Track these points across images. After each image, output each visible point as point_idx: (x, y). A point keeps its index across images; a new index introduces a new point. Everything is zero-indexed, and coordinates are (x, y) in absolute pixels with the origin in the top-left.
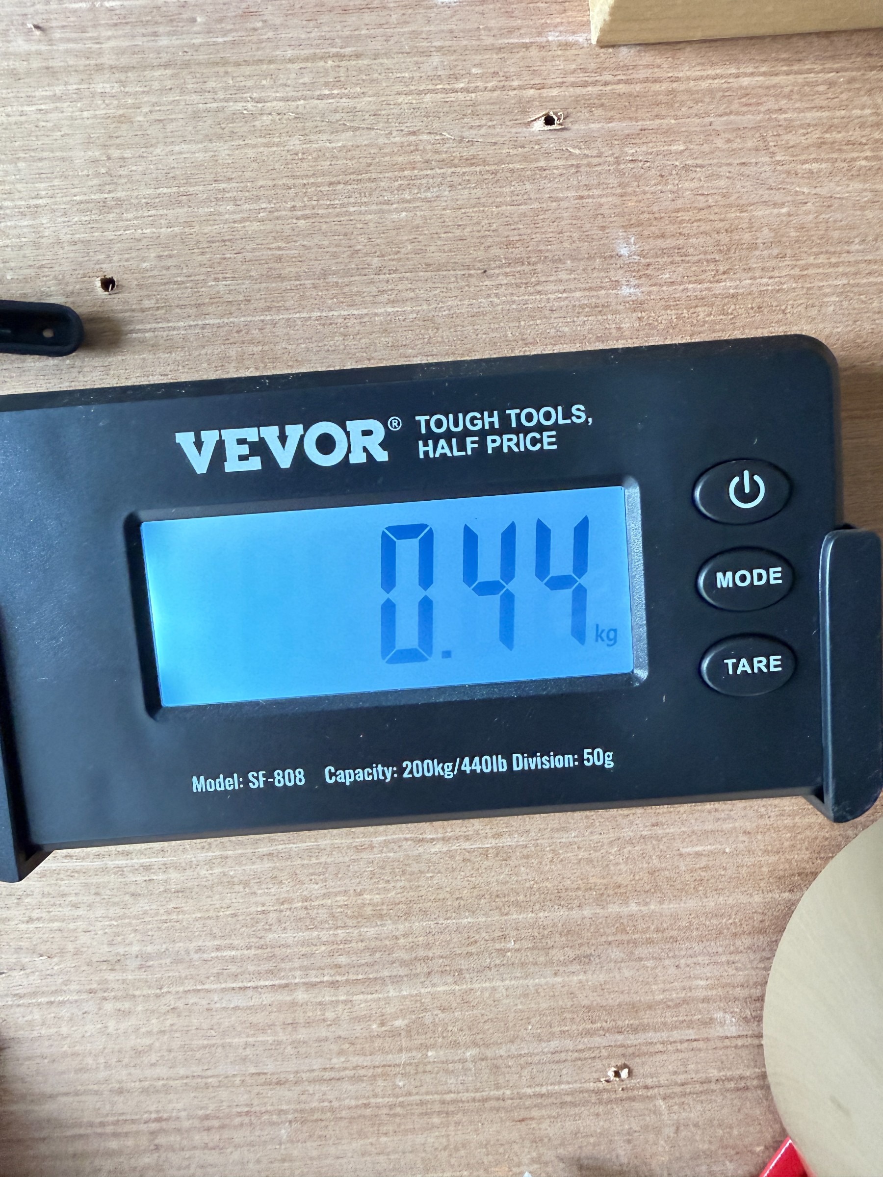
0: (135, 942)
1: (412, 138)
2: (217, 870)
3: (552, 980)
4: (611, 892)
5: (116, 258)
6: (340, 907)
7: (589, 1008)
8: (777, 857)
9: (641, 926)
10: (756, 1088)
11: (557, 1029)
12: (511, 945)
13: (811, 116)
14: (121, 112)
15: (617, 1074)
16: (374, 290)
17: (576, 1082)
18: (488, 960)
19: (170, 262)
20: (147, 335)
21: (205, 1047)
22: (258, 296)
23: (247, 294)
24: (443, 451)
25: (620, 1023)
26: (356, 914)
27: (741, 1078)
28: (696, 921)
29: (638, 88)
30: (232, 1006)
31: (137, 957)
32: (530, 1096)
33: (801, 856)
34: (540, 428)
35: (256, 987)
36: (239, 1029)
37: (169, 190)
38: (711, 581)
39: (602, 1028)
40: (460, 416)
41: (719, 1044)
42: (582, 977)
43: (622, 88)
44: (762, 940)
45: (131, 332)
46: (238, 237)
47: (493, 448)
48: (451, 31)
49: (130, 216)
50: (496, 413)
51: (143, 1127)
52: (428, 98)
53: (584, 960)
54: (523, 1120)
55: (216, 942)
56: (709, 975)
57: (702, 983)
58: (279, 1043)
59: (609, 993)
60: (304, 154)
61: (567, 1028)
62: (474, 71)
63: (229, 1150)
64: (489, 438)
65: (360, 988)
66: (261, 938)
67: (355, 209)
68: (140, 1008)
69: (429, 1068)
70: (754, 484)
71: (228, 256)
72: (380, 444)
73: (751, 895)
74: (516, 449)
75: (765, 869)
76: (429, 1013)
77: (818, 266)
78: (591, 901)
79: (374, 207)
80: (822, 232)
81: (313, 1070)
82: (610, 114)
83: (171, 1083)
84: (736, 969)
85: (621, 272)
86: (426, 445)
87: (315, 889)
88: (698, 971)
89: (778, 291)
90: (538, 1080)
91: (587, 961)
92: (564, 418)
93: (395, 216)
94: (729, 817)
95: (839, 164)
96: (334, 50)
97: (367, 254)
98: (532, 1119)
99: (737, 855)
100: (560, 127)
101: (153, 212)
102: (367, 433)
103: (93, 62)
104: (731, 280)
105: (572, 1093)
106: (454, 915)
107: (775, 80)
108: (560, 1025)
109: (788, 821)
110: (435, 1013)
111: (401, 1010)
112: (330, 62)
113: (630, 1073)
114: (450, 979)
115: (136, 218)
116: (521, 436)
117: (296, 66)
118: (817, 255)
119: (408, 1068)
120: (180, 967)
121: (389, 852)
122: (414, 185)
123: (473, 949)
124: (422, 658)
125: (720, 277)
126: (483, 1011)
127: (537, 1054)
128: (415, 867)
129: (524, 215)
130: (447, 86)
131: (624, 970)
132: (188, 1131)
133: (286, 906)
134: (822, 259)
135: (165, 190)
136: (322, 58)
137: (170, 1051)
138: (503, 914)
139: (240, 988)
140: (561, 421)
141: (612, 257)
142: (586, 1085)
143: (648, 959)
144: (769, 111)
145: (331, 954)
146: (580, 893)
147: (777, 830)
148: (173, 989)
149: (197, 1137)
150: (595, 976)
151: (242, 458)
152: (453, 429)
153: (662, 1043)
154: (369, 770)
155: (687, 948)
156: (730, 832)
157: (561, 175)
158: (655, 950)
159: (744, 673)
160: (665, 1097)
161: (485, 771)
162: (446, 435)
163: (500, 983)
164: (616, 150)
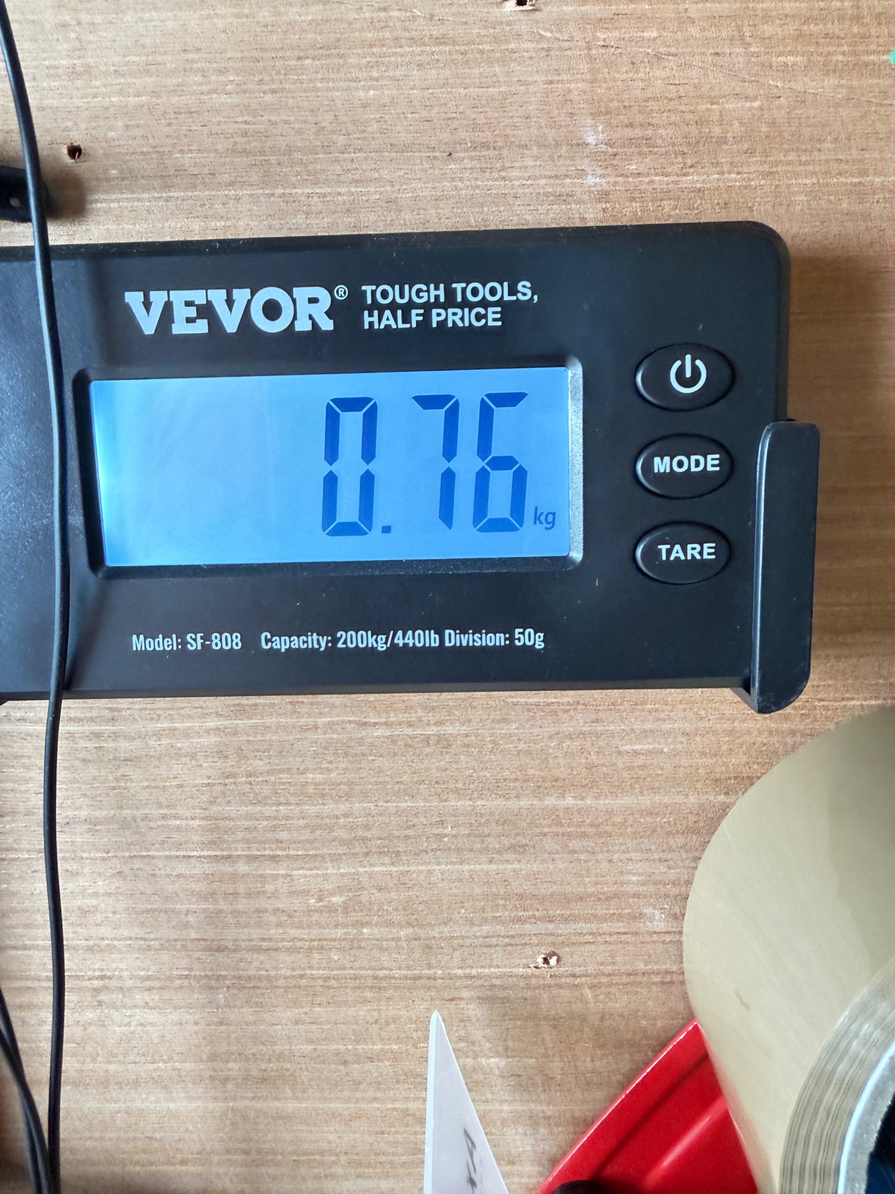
0: (84, 807)
1: (382, 14)
2: (164, 742)
3: (486, 867)
4: (548, 784)
5: (83, 125)
6: (283, 784)
7: (521, 896)
8: (714, 760)
9: (576, 819)
11: (490, 915)
12: (448, 830)
15: (546, 961)
16: (338, 168)
17: (505, 966)
18: (425, 844)
19: (137, 132)
20: (112, 205)
21: (148, 911)
22: (223, 169)
23: (212, 168)
24: (388, 323)
25: (551, 912)
26: (299, 792)
27: (667, 972)
28: (631, 818)
30: (175, 873)
31: (86, 820)
32: (461, 978)
33: (738, 760)
34: (484, 303)
35: (200, 857)
36: (182, 895)
37: (138, 59)
38: (648, 466)
39: (534, 916)
40: (407, 287)
41: (647, 938)
42: (516, 866)
44: (694, 840)
45: (97, 201)
46: (205, 109)
47: (438, 322)
49: (98, 83)
50: (442, 286)
51: (87, 983)
53: (519, 849)
54: (452, 1000)
55: (162, 812)
56: (640, 871)
58: (220, 912)
59: (542, 883)
60: (273, 26)
61: (499, 914)
63: (168, 1011)
64: (435, 312)
65: (298, 864)
66: (205, 809)
67: (324, 84)
68: (86, 870)
69: (363, 944)
70: (696, 370)
71: (195, 128)
72: (326, 313)
73: (687, 796)
74: (460, 324)
75: (701, 771)
76: (365, 892)
77: (788, 163)
78: (528, 792)
79: (342, 84)
80: (793, 129)
81: (250, 940)
83: (115, 943)
84: (669, 867)
85: (587, 161)
86: (371, 315)
87: (260, 765)
88: (630, 866)
89: (746, 187)
90: (469, 962)
91: (521, 850)
92: (510, 294)
93: (362, 94)
94: (669, 717)
95: (815, 58)
97: (332, 132)
98: (461, 999)
99: (675, 756)
100: (531, 8)
101: (122, 80)
102: (313, 301)
104: (698, 174)
105: (501, 976)
106: (394, 798)
108: (493, 911)
109: (727, 726)
110: (372, 891)
111: (339, 887)
113: (558, 961)
114: (387, 860)
115: (104, 86)
116: (466, 310)
118: (787, 152)
119: (343, 943)
120: (127, 833)
121: (334, 733)
122: (383, 63)
123: (411, 832)
124: (362, 533)
125: (688, 170)
126: (418, 893)
127: (468, 937)
128: (358, 749)
129: (492, 97)
131: (559, 862)
132: (130, 989)
133: (231, 780)
134: (792, 156)
135: (133, 58)
137: (114, 913)
138: (442, 801)
139: (184, 856)
140: (507, 298)
141: (578, 145)
142: (514, 970)
143: (581, 852)
145: (273, 829)
146: (518, 784)
147: (715, 733)
148: (120, 854)
149: (138, 997)
150: (529, 866)
151: (189, 320)
152: (399, 301)
153: (592, 934)
154: (304, 638)
155: (621, 844)
156: (669, 733)
157: (531, 58)
158: (589, 843)
159: (677, 558)
160: (592, 987)
161: (418, 645)
162: (392, 306)
163: (436, 867)
164: (588, 34)
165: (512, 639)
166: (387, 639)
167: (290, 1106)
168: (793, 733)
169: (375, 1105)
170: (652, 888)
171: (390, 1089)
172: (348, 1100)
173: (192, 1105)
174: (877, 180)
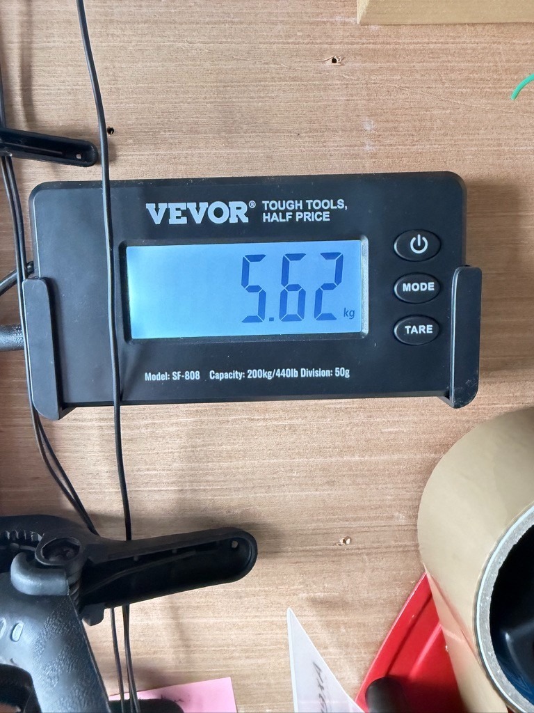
0: (107, 465)
1: (266, 66)
2: (149, 430)
3: (314, 493)
4: (346, 450)
5: (115, 118)
6: (211, 451)
7: (332, 508)
8: (429, 436)
9: (360, 467)
10: (413, 551)
12: (295, 475)
14: (121, 44)
15: (344, 541)
16: (243, 141)
17: (324, 545)
18: (283, 482)
19: (142, 122)
20: (129, 157)
22: (186, 141)
23: (180, 140)
24: (275, 219)
25: (347, 516)
26: (218, 455)
27: (406, 546)
28: (387, 467)
29: (379, 46)
30: (154, 499)
31: (108, 472)
32: (301, 551)
33: (441, 436)
34: (322, 210)
35: (167, 490)
36: (157, 510)
37: (144, 85)
38: (400, 288)
39: (338, 518)
40: (284, 202)
41: (396, 529)
42: (329, 492)
43: (371, 46)
44: (419, 477)
45: (121, 155)
46: (177, 111)
47: (299, 219)
48: (288, 13)
49: (123, 97)
50: (301, 201)
52: (274, 46)
53: (331, 483)
54: (297, 563)
55: (147, 467)
56: (392, 493)
57: (389, 497)
59: (343, 501)
60: (212, 70)
61: (321, 518)
62: (298, 34)
64: (297, 214)
65: (218, 493)
66: (170, 465)
67: (236, 100)
68: (107, 498)
70: (423, 243)
71: (171, 120)
72: (245, 214)
73: (416, 455)
74: (310, 220)
75: (423, 442)
76: (252, 507)
77: (463, 140)
78: (336, 454)
79: (245, 100)
80: (466, 123)
82: (364, 59)
84: (406, 491)
85: (366, 138)
86: (267, 215)
87: (199, 442)
88: (387, 491)
89: (443, 152)
90: (305, 543)
91: (332, 484)
92: (334, 205)
93: (255, 104)
94: (407, 415)
95: (476, 90)
96: (229, 19)
97: (241, 123)
98: (300, 562)
99: (410, 434)
100: (339, 64)
101: (135, 96)
102: (239, 208)
103: (108, 18)
104: (420, 145)
105: (322, 550)
106: (267, 458)
107: (447, 46)
109: (435, 418)
110: (256, 507)
111: (239, 505)
112: (227, 25)
113: (351, 541)
114: (263, 490)
116: (313, 213)
117: (210, 26)
118: (463, 134)
121: (237, 425)
122: (266, 90)
123: (275, 476)
124: (259, 321)
125: (415, 143)
126: (279, 507)
127: (305, 530)
128: (249, 433)
129: (320, 107)
130: (284, 41)
131: (351, 490)
133: (183, 450)
134: (465, 137)
135: (142, 85)
136: (223, 23)
138: (291, 459)
139: (158, 490)
140: (332, 207)
141: (362, 130)
142: (329, 547)
143: (363, 484)
144: (443, 62)
145: (205, 475)
146: (331, 450)
147: (430, 422)
150: (336, 492)
151: (178, 217)
152: (280, 208)
153: (368, 527)
154: (231, 373)
155: (382, 480)
156: (407, 422)
157: (339, 88)
158: (366, 480)
159: (414, 333)
160: (367, 554)
161: (288, 376)
162: (276, 211)
163: (288, 493)
164: (367, 77)
165: (334, 373)
166: (272, 373)
167: (212, 621)
168: (468, 421)
169: (256, 619)
170: (398, 502)
171: (264, 611)
172: (241, 617)
173: (160, 622)
174: (506, 149)
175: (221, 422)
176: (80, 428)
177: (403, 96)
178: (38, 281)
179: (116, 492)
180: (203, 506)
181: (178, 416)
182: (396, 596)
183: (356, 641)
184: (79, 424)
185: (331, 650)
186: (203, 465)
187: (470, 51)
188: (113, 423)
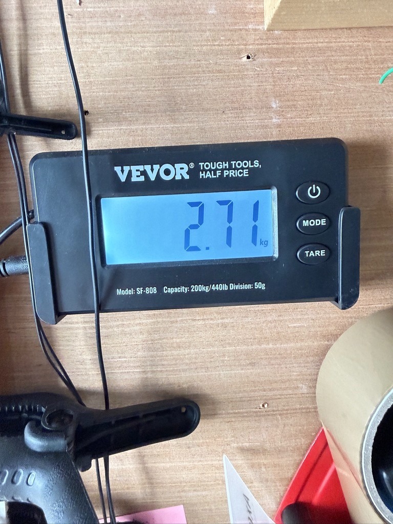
1: (199, 62)
2: (120, 329)
3: (240, 371)
4: (263, 340)
5: (89, 103)
6: (165, 343)
7: (254, 382)
8: (323, 329)
9: (274, 352)
10: (313, 412)
11: (242, 389)
12: (226, 358)
13: (343, 58)
14: (92, 50)
15: (263, 406)
16: (183, 118)
17: (248, 408)
18: (218, 364)
19: (109, 105)
20: (100, 132)
22: (142, 119)
23: (137, 118)
24: (208, 176)
25: (265, 387)
26: (170, 346)
27: (308, 408)
28: (293, 351)
29: (281, 46)
30: (124, 378)
32: (232, 413)
33: (332, 329)
34: (243, 168)
35: (134, 372)
38: (301, 223)
39: (258, 389)
40: (215, 163)
41: (300, 396)
42: (252, 371)
43: (275, 46)
44: (317, 358)
45: (94, 130)
46: (134, 97)
47: (226, 175)
48: (214, 23)
49: (95, 88)
50: (227, 163)
52: (204, 48)
53: (253, 364)
54: (229, 422)
55: (119, 355)
56: (297, 371)
59: (261, 377)
60: (159, 67)
61: (246, 389)
62: (222, 38)
64: (225, 171)
65: (171, 373)
66: (135, 354)
67: (177, 88)
70: (317, 190)
71: (130, 104)
72: (187, 173)
73: (314, 342)
74: (234, 176)
75: (319, 333)
77: (344, 113)
78: (256, 343)
79: (184, 87)
80: (346, 101)
82: (270, 56)
84: (307, 369)
85: (273, 113)
86: (202, 173)
87: (156, 337)
88: (294, 369)
89: (329, 122)
90: (235, 407)
93: (191, 91)
94: (307, 313)
95: (353, 76)
96: (171, 29)
97: (181, 104)
98: (232, 421)
99: (309, 328)
100: (252, 60)
101: (103, 87)
102: (181, 169)
103: (83, 31)
104: (313, 117)
105: (247, 412)
106: (206, 347)
107: (331, 45)
109: (327, 316)
112: (169, 33)
113: (268, 405)
114: (204, 370)
115: (97, 89)
116: (236, 171)
117: (157, 35)
118: (344, 109)
121: (183, 324)
122: (199, 79)
123: (212, 360)
124: (199, 250)
125: (309, 116)
128: (193, 330)
129: (239, 91)
130: (212, 44)
131: (267, 369)
133: (145, 343)
134: (346, 111)
135: (108, 79)
136: (166, 32)
138: (224, 347)
139: (128, 372)
140: (250, 166)
141: (270, 108)
142: (252, 410)
143: (275, 365)
144: (328, 56)
145: (161, 360)
146: (252, 340)
147: (323, 319)
150: (256, 370)
151: (137, 176)
152: (212, 168)
153: (281, 395)
154: (179, 288)
155: (290, 361)
156: (307, 319)
157: (252, 77)
158: (278, 361)
159: (312, 256)
160: (280, 415)
161: (220, 289)
162: (210, 170)
163: (222, 372)
164: (272, 69)
165: (254, 286)
166: (209, 288)
167: (168, 465)
168: (351, 318)
169: (200, 463)
170: (301, 377)
171: (206, 457)
172: (190, 462)
173: (131, 467)
174: (376, 118)
175: (172, 322)
176: (70, 329)
177: (300, 82)
178: (38, 225)
179: (97, 374)
180: (160, 383)
181: (140, 318)
182: (301, 444)
183: (273, 477)
184: (69, 326)
185: (256, 484)
186: (159, 353)
187: (348, 48)
188: (94, 325)
